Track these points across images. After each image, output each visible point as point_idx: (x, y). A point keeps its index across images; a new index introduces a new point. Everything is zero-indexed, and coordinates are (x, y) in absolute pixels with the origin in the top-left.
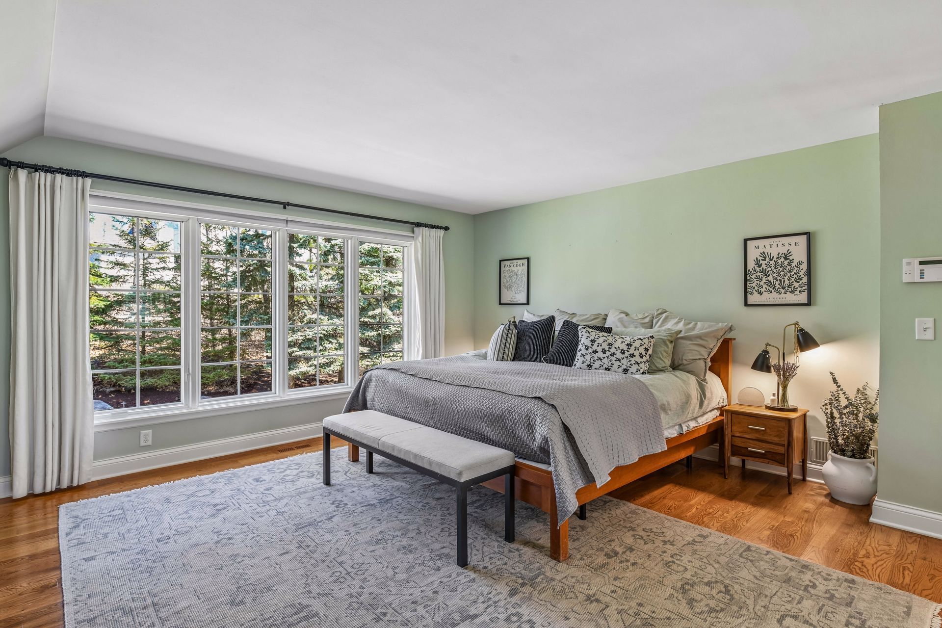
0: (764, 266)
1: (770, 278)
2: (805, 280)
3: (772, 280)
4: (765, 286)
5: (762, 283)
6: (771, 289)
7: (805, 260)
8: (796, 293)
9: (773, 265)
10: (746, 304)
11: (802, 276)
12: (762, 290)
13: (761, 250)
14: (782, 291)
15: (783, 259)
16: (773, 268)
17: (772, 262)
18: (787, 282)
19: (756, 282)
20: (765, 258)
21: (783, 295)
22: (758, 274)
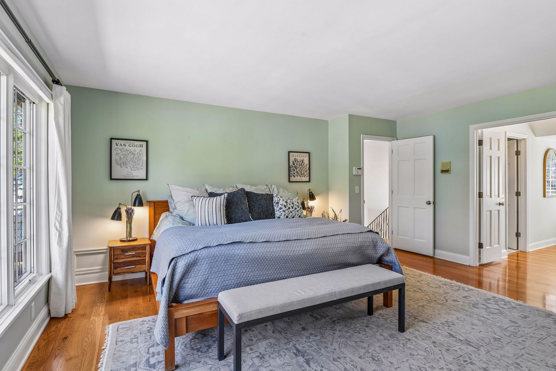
0: (295, 165)
1: (297, 170)
2: (308, 171)
3: (298, 171)
4: (296, 173)
5: (295, 172)
6: (298, 175)
7: (308, 164)
8: (306, 177)
9: (298, 165)
10: (289, 181)
11: (307, 170)
12: (295, 175)
13: (294, 157)
14: (301, 176)
15: (301, 162)
16: (298, 166)
17: (298, 163)
18: (303, 172)
19: (293, 171)
20: (296, 161)
21: (301, 178)
22: (294, 168)
